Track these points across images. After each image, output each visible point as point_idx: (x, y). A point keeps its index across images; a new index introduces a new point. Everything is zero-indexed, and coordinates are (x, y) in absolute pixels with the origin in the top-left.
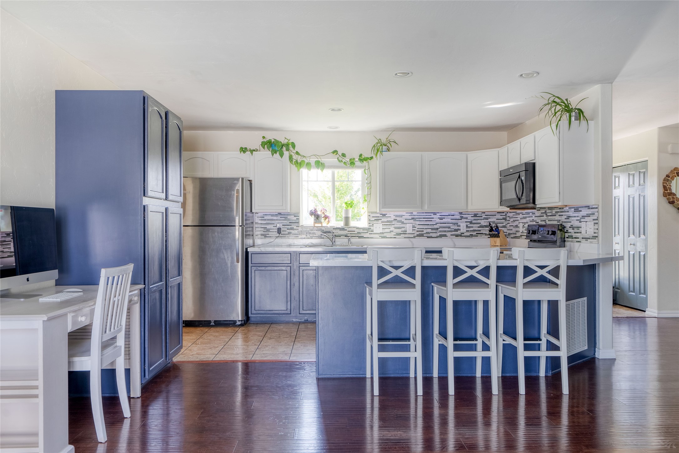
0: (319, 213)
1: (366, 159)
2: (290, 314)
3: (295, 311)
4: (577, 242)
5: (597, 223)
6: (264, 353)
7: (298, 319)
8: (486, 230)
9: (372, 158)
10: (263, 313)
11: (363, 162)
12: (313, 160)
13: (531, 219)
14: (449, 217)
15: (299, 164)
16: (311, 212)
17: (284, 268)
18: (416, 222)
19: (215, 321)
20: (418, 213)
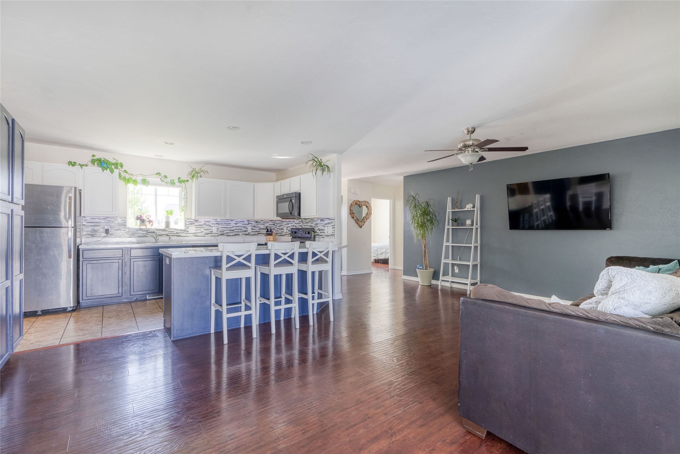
0: (144, 218)
1: (184, 181)
2: (122, 296)
3: (126, 294)
4: (322, 237)
5: (334, 228)
6: (112, 330)
7: (129, 300)
8: (264, 231)
9: (188, 181)
10: (95, 298)
11: (182, 183)
12: (139, 179)
13: (292, 225)
14: (241, 223)
15: (127, 180)
16: (137, 217)
17: (116, 261)
18: (220, 226)
19: (42, 311)
20: (220, 220)
